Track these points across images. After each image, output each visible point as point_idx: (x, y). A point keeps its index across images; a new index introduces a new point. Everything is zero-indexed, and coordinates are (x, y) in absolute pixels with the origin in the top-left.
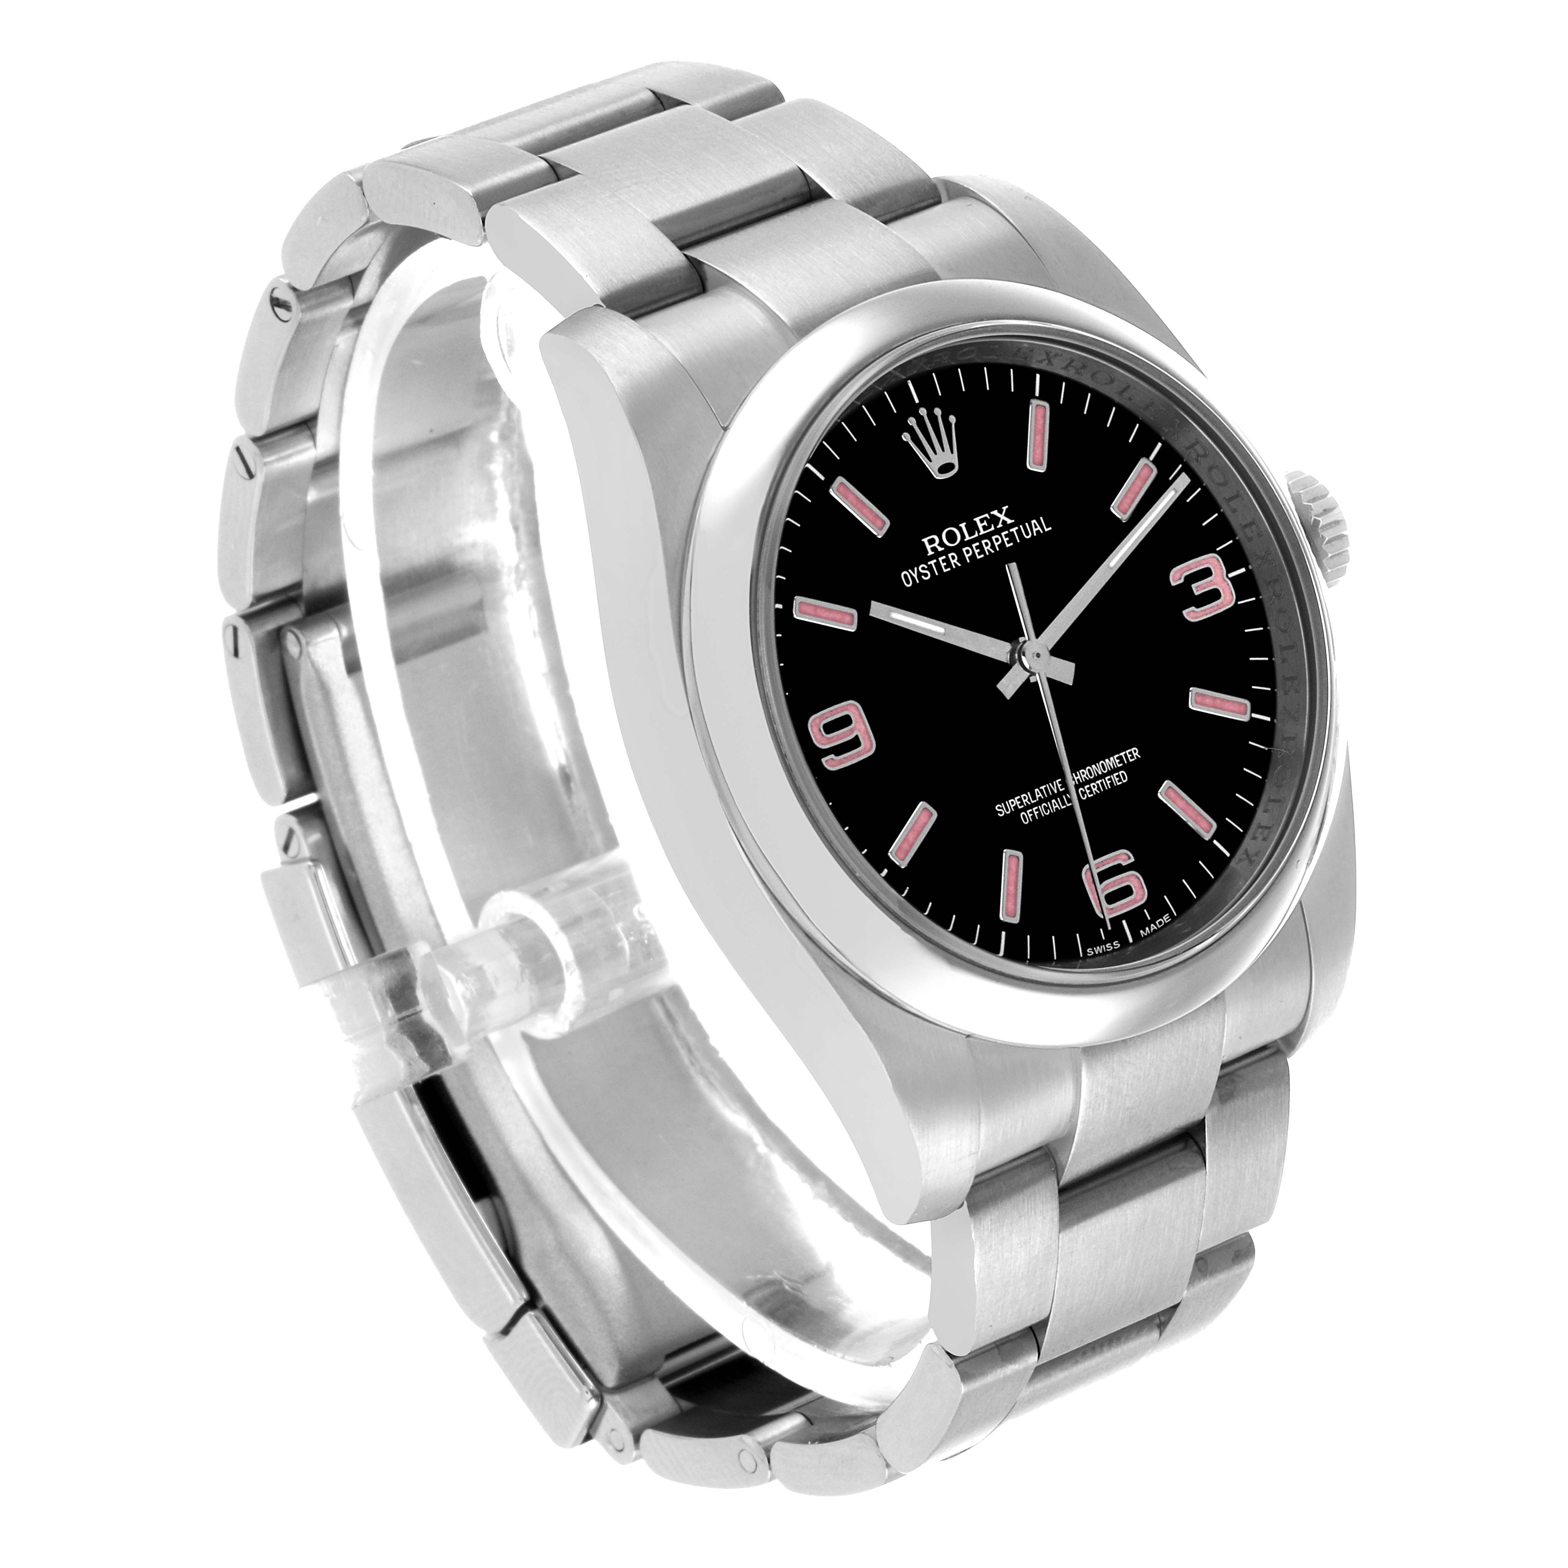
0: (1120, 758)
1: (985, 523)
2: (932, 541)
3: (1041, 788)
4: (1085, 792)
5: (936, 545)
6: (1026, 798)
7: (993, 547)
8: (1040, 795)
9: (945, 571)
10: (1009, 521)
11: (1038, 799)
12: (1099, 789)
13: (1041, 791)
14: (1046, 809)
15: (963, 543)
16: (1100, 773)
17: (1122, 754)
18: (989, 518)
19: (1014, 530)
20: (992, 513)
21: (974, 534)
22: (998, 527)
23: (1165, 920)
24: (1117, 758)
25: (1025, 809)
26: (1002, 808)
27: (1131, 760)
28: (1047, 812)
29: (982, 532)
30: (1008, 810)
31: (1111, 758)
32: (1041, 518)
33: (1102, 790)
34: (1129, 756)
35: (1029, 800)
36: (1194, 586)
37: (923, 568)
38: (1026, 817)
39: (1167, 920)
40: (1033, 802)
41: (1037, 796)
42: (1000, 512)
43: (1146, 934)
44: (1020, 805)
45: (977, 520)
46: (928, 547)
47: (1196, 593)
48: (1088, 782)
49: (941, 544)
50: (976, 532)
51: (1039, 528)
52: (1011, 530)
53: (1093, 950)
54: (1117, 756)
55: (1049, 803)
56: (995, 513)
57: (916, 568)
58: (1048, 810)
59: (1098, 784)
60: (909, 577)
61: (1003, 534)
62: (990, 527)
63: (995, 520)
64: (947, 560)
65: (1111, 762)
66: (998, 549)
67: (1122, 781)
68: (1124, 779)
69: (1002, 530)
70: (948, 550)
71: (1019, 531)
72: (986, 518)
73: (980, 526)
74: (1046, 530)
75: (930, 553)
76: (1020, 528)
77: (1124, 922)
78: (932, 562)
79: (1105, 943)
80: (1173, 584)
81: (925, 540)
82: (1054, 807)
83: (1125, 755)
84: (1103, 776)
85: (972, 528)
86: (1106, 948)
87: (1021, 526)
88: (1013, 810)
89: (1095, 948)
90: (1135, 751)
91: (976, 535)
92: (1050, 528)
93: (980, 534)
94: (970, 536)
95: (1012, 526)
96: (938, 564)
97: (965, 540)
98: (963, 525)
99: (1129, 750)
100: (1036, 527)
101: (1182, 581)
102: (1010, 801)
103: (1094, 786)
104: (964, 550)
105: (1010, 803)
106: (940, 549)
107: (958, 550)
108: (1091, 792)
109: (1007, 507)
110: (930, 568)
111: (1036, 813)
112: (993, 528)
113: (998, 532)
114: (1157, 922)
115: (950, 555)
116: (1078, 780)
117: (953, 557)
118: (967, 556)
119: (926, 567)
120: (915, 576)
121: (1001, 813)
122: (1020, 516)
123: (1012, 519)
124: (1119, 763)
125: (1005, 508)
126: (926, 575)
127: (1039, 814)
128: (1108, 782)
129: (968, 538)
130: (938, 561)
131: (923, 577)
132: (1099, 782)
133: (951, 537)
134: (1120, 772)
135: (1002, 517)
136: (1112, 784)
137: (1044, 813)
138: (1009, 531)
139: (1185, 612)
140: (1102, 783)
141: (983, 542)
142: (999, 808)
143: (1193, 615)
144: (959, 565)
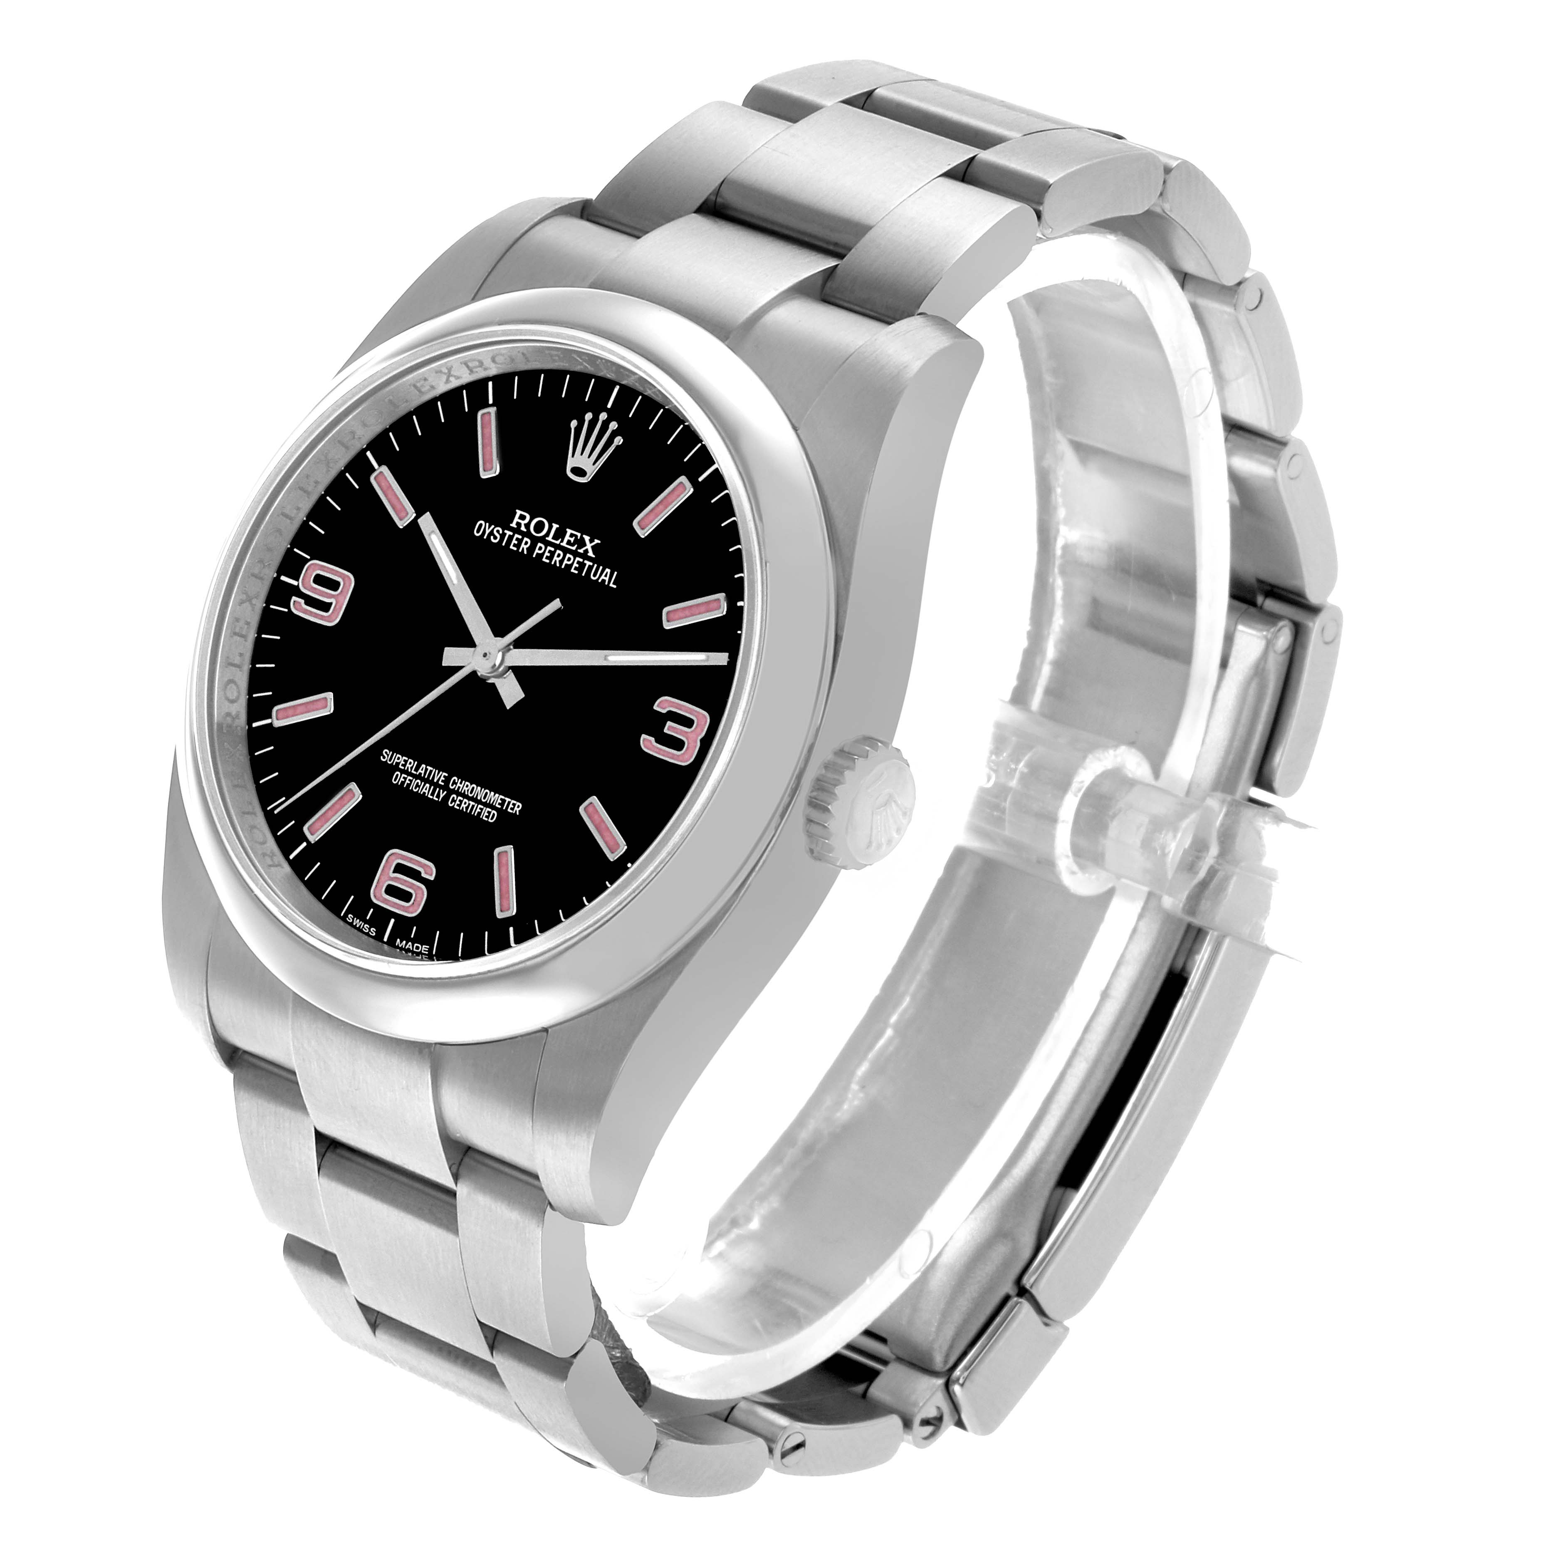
0: (503, 801)
1: (572, 540)
2: (522, 517)
3: (428, 767)
4: (455, 801)
5: (523, 523)
6: (411, 764)
7: (561, 562)
8: (423, 772)
9: (511, 547)
10: (591, 554)
11: (418, 774)
12: (467, 808)
13: (426, 770)
14: (417, 786)
15: (543, 540)
16: (479, 798)
17: (508, 800)
18: (579, 538)
19: (588, 563)
20: (584, 536)
21: (557, 540)
22: (579, 551)
23: (423, 949)
24: (501, 799)
25: (402, 772)
26: (388, 755)
27: (509, 810)
28: (415, 788)
29: (564, 544)
30: (390, 761)
31: (497, 795)
32: (616, 573)
33: (468, 812)
34: (511, 806)
35: (412, 768)
36: (669, 723)
37: (498, 531)
38: (398, 778)
39: (424, 951)
40: (413, 772)
41: (420, 771)
42: (591, 541)
43: (400, 946)
44: (402, 765)
45: (569, 531)
46: (516, 519)
47: (666, 731)
48: (465, 796)
49: (527, 526)
50: (560, 540)
51: (607, 579)
52: (586, 562)
53: (353, 919)
54: (503, 797)
55: (423, 783)
56: (587, 538)
57: (493, 526)
58: (418, 788)
59: (469, 804)
60: (483, 528)
61: (578, 559)
62: (573, 545)
63: (582, 543)
64: (520, 541)
65: (495, 798)
66: (563, 567)
67: (488, 819)
68: (492, 819)
69: (580, 555)
70: (528, 534)
71: (590, 568)
72: (576, 536)
73: (567, 538)
74: (611, 585)
75: (514, 525)
76: (593, 565)
77: (393, 921)
78: (508, 533)
79: (366, 922)
80: (655, 707)
81: (519, 512)
82: (424, 790)
83: (509, 803)
84: (479, 802)
85: (560, 534)
86: (363, 927)
87: (596, 565)
88: (394, 764)
89: (355, 919)
90: (518, 807)
91: (558, 542)
92: (615, 586)
93: (561, 544)
94: (553, 538)
95: (590, 559)
96: (511, 538)
97: (547, 538)
98: (555, 526)
99: (515, 802)
100: (606, 576)
101: (664, 711)
102: (398, 755)
103: (465, 803)
104: (539, 545)
105: (397, 758)
106: (523, 529)
107: (535, 541)
108: (459, 805)
109: (599, 542)
110: (503, 536)
111: (407, 782)
112: (574, 548)
113: (575, 554)
114: (416, 945)
115: (526, 539)
116: (459, 787)
117: (526, 543)
118: (537, 551)
119: (501, 532)
120: (488, 532)
121: (384, 757)
122: (602, 558)
123: (594, 554)
124: (499, 804)
125: (597, 541)
126: (495, 538)
127: (409, 785)
128: (478, 810)
129: (550, 539)
130: (513, 536)
131: (492, 537)
132: (472, 803)
133: (539, 527)
134: (494, 812)
135: (589, 546)
136: (479, 813)
137: (413, 787)
138: (584, 561)
139: (644, 736)
140: (473, 806)
141: (558, 552)
142: (386, 753)
143: (648, 744)
144: (525, 552)
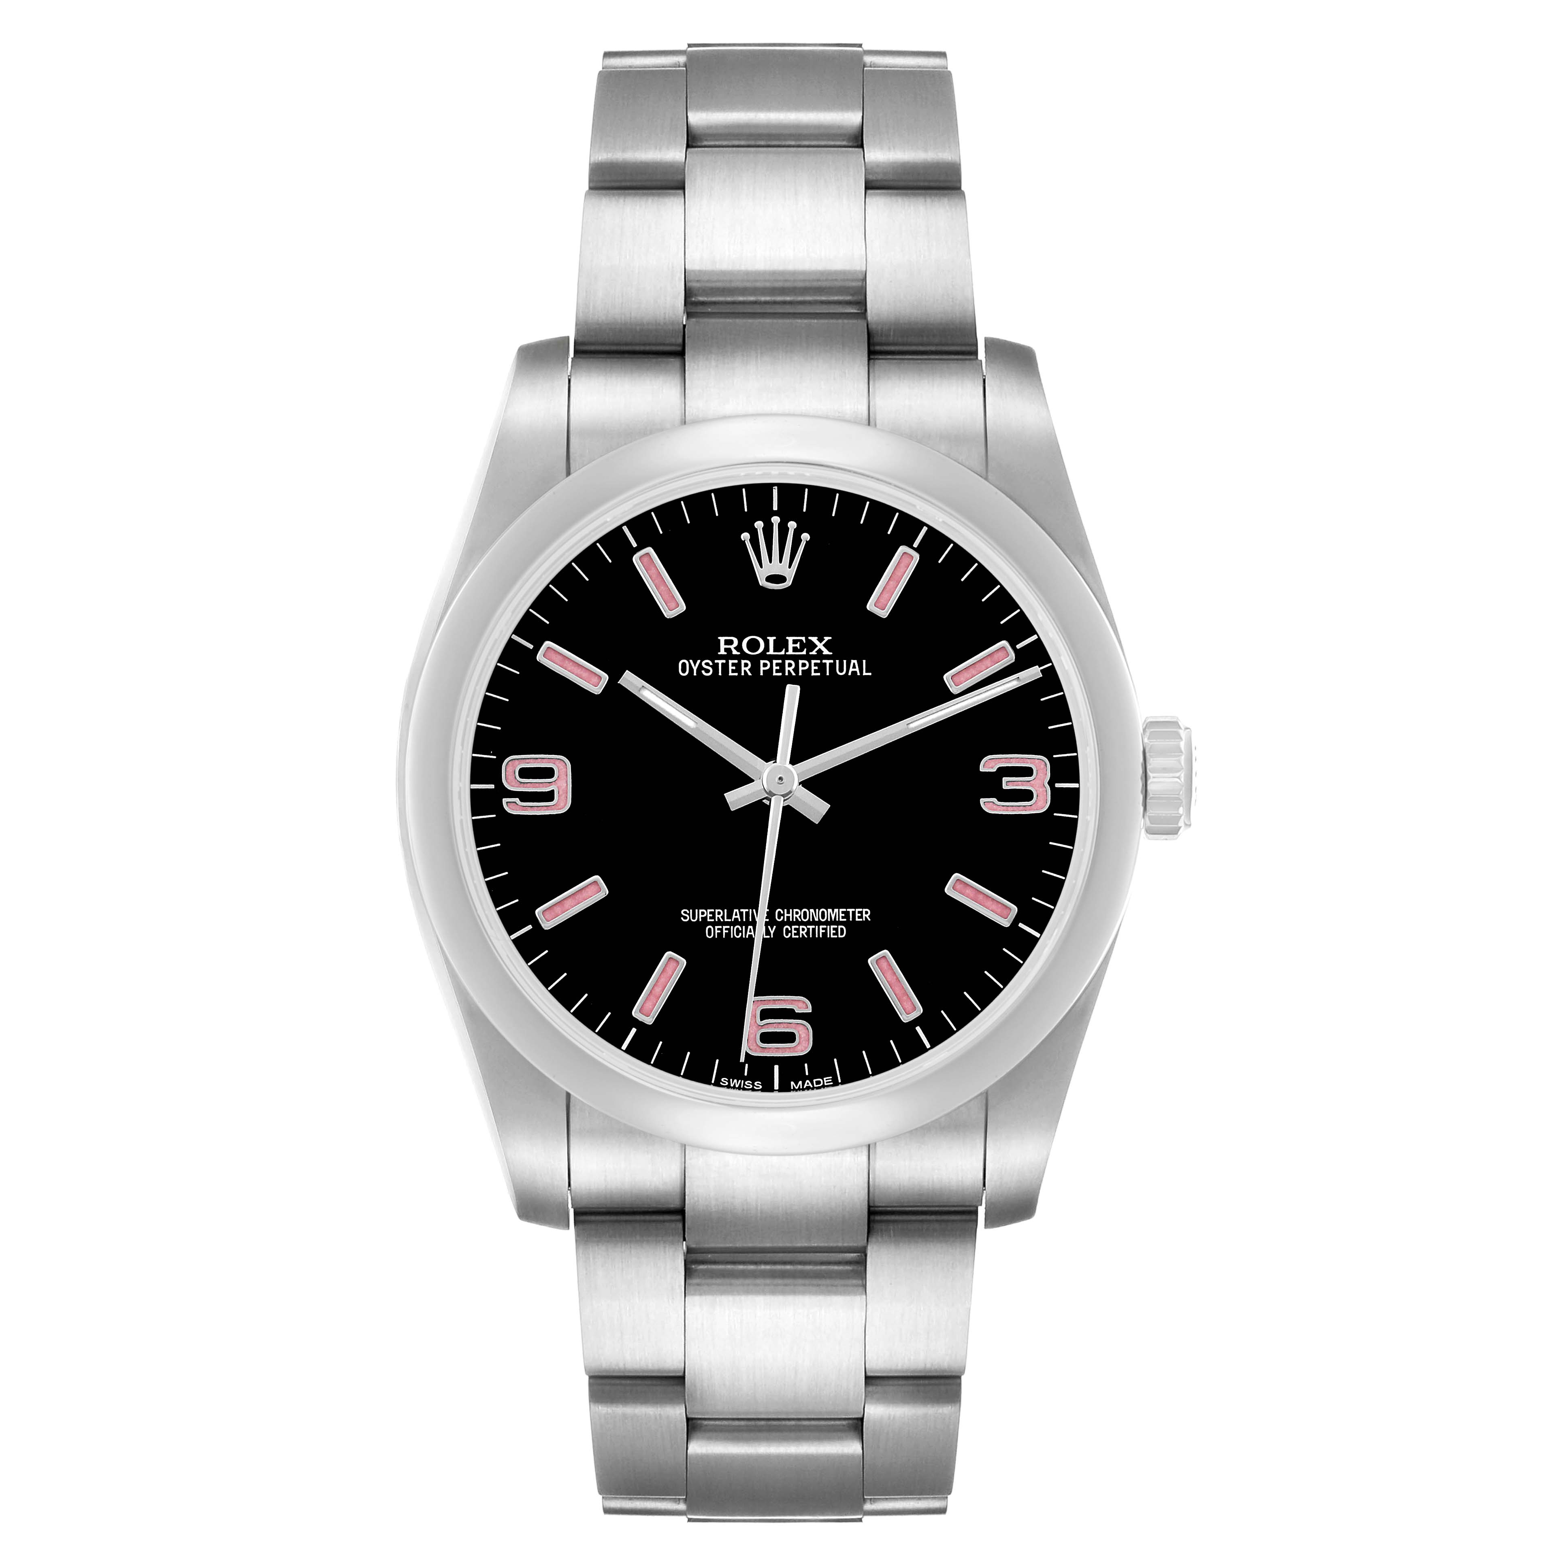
0: (847, 914)
1: (798, 645)
2: (728, 642)
3: (741, 910)
4: (791, 932)
5: (732, 647)
6: (720, 914)
7: (796, 670)
8: (738, 917)
9: (731, 674)
10: (826, 652)
11: (733, 920)
12: (808, 933)
13: (741, 914)
14: (738, 931)
15: (763, 655)
16: (816, 919)
17: (851, 910)
18: (805, 642)
19: (828, 662)
20: (810, 638)
21: (781, 651)
22: (811, 653)
23: (825, 1080)
24: (843, 912)
25: (714, 924)
26: (689, 914)
27: (857, 919)
28: (738, 935)
29: (790, 652)
30: (694, 918)
31: (836, 910)
32: (864, 661)
33: (811, 936)
34: (857, 915)
35: (723, 917)
36: (1005, 779)
37: (707, 664)
38: (712, 932)
39: (827, 1082)
40: (726, 920)
41: (734, 917)
42: (820, 640)
43: (797, 1088)
44: (711, 918)
45: (790, 639)
46: (723, 646)
47: (1005, 787)
48: (797, 923)
49: (739, 648)
50: (784, 649)
51: (857, 669)
52: (824, 661)
53: (729, 1081)
54: (845, 910)
55: (744, 927)
56: (814, 639)
57: (699, 661)
58: (740, 934)
59: (808, 929)
60: (687, 667)
61: (813, 662)
62: (801, 650)
63: (811, 646)
64: (738, 667)
65: (836, 913)
66: (800, 674)
67: (838, 935)
68: (842, 934)
69: (814, 657)
70: (744, 656)
71: (832, 666)
72: (801, 641)
73: (791, 645)
74: (865, 674)
75: (722, 652)
76: (835, 662)
77: (776, 1066)
78: (720, 662)
79: (745, 1078)
80: (982, 769)
81: (722, 639)
82: (748, 933)
83: (854, 913)
84: (819, 923)
85: (781, 644)
86: (744, 1084)
87: (837, 661)
88: (700, 920)
89: (731, 1080)
90: (867, 913)
91: (783, 653)
92: (870, 674)
93: (787, 653)
94: (774, 651)
95: (827, 657)
96: (725, 667)
97: (768, 653)
98: (771, 639)
99: (861, 910)
100: (854, 667)
101: (994, 770)
103: (803, 930)
104: (762, 662)
105: (700, 913)
106: (735, 652)
107: (755, 661)
108: (798, 934)
109: (830, 638)
110: (715, 667)
111: (724, 931)
112: (804, 653)
113: (809, 658)
114: (814, 1080)
115: (743, 662)
116: (788, 918)
117: (746, 665)
118: (762, 669)
119: (711, 664)
120: (695, 668)
121: (685, 918)
122: (839, 651)
123: (830, 651)
124: (843, 917)
125: (827, 639)
126: (707, 671)
127: (728, 935)
128: (821, 931)
129: (771, 652)
130: (727, 663)
131: (703, 672)
132: (811, 927)
133: (753, 645)
134: (840, 927)
135: (820, 646)
136: (825, 934)
137: (734, 934)
138: (821, 661)
139: (982, 801)
140: (814, 930)
141: (787, 662)
142: (685, 912)
143: (990, 806)
144: (750, 674)
